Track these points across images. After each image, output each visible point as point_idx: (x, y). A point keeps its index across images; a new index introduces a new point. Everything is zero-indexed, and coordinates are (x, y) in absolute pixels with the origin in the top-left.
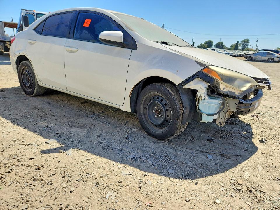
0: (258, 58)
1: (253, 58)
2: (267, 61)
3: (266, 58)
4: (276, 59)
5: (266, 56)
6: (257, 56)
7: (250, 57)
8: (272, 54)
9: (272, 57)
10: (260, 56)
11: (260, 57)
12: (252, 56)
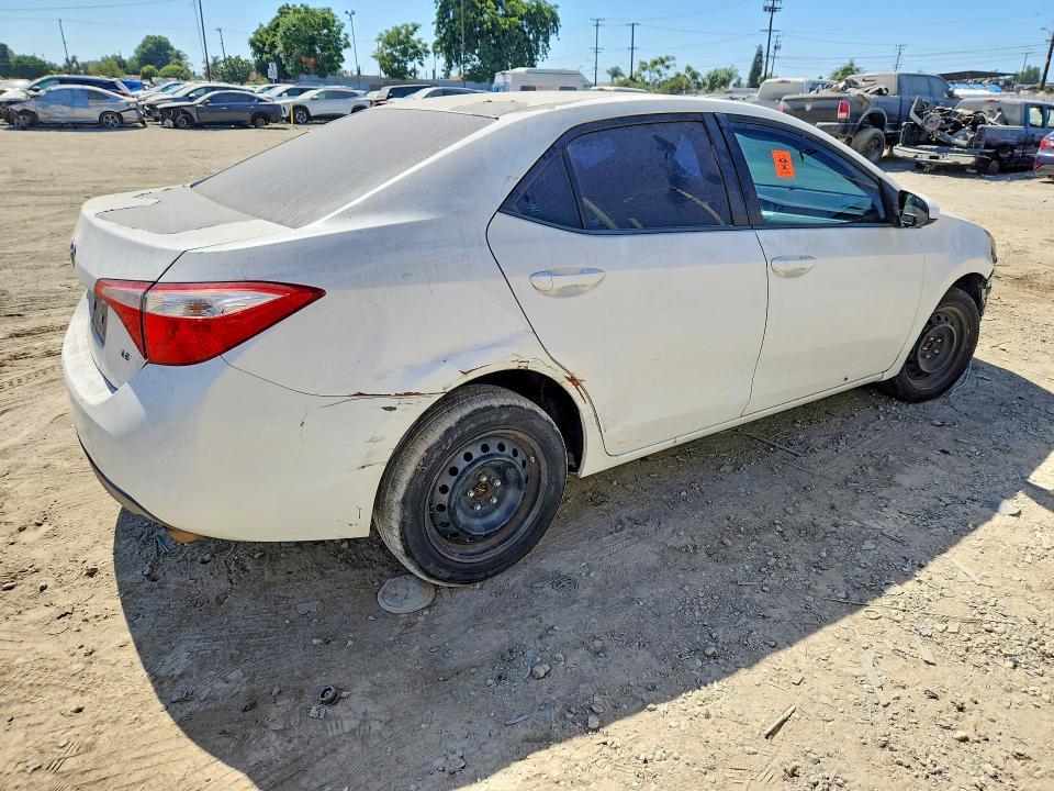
0: (58, 115)
1: (41, 116)
2: (101, 125)
3: (92, 112)
4: (129, 116)
5: (88, 107)
6: (52, 106)
7: (25, 112)
8: (106, 97)
9: (113, 106)
10: (65, 105)
11: (67, 109)
12: (31, 107)
